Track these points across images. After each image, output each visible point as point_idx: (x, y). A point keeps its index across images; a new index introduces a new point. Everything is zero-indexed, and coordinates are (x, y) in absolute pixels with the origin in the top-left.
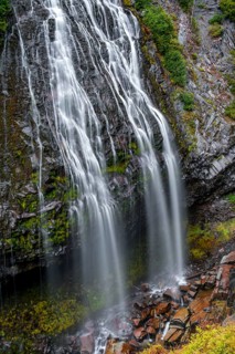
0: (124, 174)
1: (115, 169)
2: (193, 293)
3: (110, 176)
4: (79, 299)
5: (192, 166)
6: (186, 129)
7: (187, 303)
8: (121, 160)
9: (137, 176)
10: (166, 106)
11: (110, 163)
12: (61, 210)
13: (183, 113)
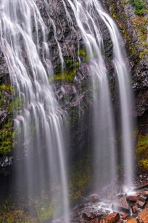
0: (72, 82)
1: (63, 77)
2: (142, 204)
3: (57, 84)
4: (26, 210)
5: (143, 74)
6: (137, 35)
7: (136, 213)
8: (70, 68)
9: (86, 85)
10: (116, 11)
11: (57, 71)
12: (6, 121)
13: (135, 18)
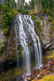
0: (31, 47)
1: (30, 46)
2: (43, 69)
3: (29, 47)
4: (23, 69)
5: (43, 46)
6: (42, 39)
7: (42, 70)
8: (31, 44)
9: (33, 47)
10: (39, 35)
11: (29, 45)
12: (20, 53)
13: (42, 37)
